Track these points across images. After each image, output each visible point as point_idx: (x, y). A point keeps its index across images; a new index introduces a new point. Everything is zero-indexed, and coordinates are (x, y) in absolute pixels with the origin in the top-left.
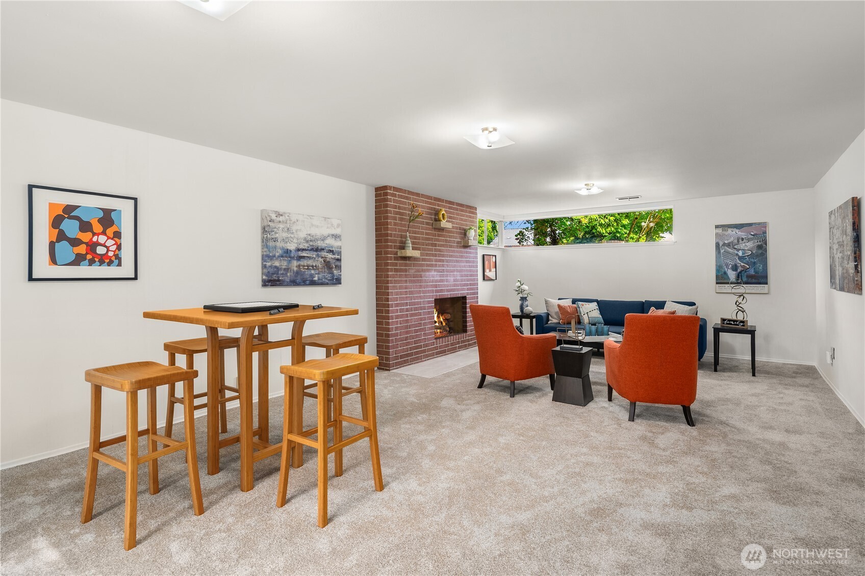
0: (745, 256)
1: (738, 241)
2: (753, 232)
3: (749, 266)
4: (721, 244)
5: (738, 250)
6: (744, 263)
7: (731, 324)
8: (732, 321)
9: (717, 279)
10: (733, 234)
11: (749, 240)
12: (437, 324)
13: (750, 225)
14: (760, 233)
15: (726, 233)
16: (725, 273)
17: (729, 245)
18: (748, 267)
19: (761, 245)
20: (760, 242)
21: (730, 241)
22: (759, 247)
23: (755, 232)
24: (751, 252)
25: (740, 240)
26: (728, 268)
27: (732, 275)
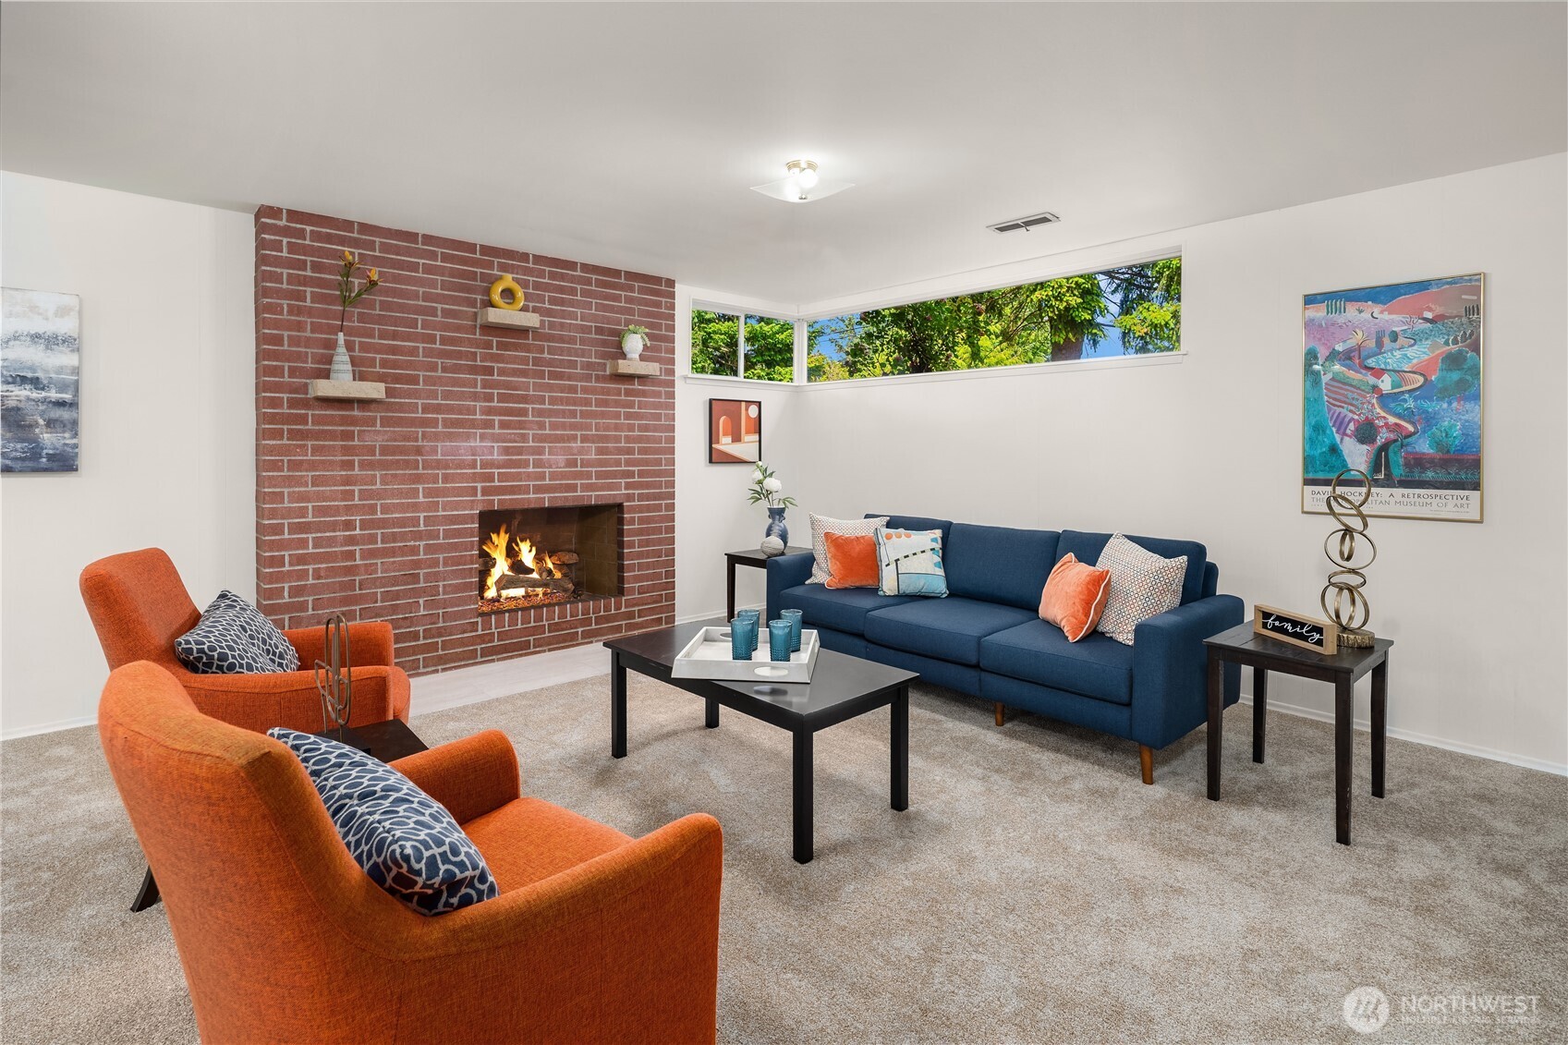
0: (1403, 393)
1: (1380, 344)
2: (1430, 310)
3: (1413, 424)
4: (1322, 353)
5: (1378, 373)
6: (1399, 416)
7: (1285, 632)
8: (1287, 620)
9: (1306, 469)
10: (1362, 321)
11: (1415, 339)
12: (535, 575)
13: (1422, 286)
14: (1455, 313)
15: (1341, 319)
16: (1334, 450)
17: (1350, 358)
18: (1411, 429)
19: (1460, 352)
20: (1455, 341)
21: (1351, 343)
22: (1454, 361)
23: (1439, 310)
24: (1421, 379)
25: (1386, 340)
26: (1345, 434)
27: (1357, 456)
